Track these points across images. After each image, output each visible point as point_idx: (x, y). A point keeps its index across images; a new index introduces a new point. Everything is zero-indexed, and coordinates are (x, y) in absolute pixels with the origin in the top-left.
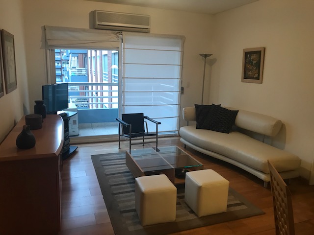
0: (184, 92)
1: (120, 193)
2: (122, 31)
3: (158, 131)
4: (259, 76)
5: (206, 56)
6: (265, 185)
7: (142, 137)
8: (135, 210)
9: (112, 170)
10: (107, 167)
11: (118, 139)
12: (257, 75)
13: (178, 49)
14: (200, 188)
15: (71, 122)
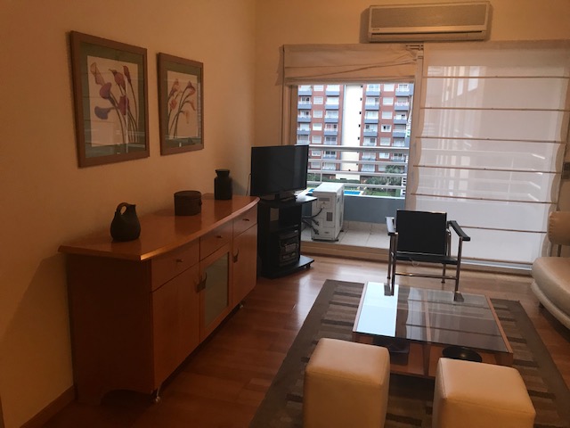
2: (423, 42)
9: (341, 313)
13: (561, 72)
14: (443, 401)
15: (324, 215)
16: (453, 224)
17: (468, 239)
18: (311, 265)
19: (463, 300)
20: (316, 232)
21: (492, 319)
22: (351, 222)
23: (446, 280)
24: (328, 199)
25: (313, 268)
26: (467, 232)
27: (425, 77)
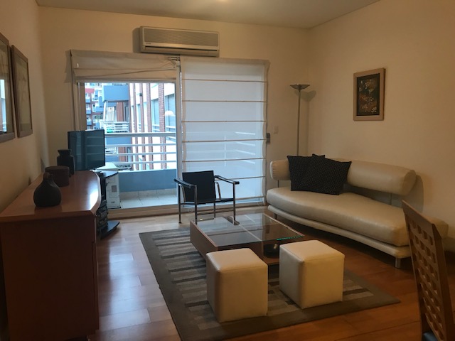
0: (271, 141)
1: (183, 281)
2: (179, 55)
4: (378, 109)
5: (300, 87)
6: (397, 264)
8: (207, 303)
9: (171, 250)
10: (163, 247)
11: (178, 211)
12: (376, 108)
13: (260, 78)
14: (302, 263)
15: (109, 188)
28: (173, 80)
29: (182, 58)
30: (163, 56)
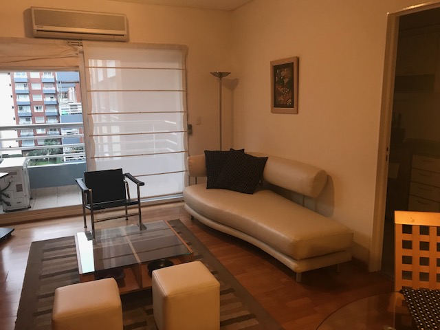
0: (194, 133)
2: (81, 40)
3: (141, 196)
4: (293, 102)
5: (221, 75)
6: (298, 278)
7: (124, 207)
9: (55, 266)
10: (49, 262)
12: (290, 101)
13: (178, 65)
14: (165, 299)
15: (13, 187)
16: (128, 176)
17: (143, 184)
18: (12, 234)
19: (145, 228)
20: (8, 204)
21: (173, 234)
22: (38, 189)
23: (129, 218)
24: (15, 173)
25: (14, 236)
26: (141, 179)
27: (87, 67)
28: (76, 68)
29: (84, 42)
30: (62, 41)
